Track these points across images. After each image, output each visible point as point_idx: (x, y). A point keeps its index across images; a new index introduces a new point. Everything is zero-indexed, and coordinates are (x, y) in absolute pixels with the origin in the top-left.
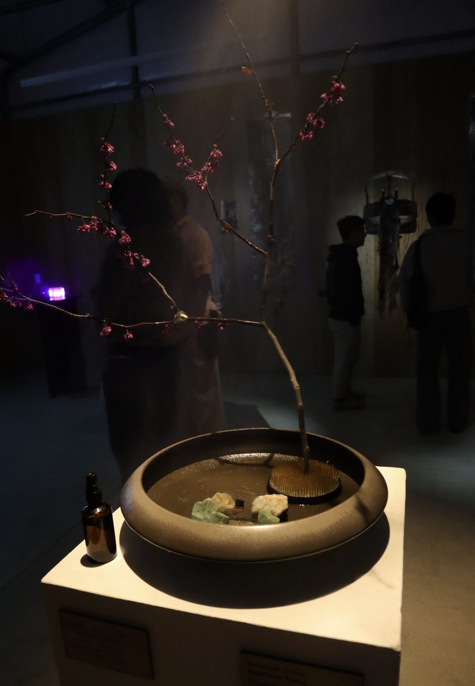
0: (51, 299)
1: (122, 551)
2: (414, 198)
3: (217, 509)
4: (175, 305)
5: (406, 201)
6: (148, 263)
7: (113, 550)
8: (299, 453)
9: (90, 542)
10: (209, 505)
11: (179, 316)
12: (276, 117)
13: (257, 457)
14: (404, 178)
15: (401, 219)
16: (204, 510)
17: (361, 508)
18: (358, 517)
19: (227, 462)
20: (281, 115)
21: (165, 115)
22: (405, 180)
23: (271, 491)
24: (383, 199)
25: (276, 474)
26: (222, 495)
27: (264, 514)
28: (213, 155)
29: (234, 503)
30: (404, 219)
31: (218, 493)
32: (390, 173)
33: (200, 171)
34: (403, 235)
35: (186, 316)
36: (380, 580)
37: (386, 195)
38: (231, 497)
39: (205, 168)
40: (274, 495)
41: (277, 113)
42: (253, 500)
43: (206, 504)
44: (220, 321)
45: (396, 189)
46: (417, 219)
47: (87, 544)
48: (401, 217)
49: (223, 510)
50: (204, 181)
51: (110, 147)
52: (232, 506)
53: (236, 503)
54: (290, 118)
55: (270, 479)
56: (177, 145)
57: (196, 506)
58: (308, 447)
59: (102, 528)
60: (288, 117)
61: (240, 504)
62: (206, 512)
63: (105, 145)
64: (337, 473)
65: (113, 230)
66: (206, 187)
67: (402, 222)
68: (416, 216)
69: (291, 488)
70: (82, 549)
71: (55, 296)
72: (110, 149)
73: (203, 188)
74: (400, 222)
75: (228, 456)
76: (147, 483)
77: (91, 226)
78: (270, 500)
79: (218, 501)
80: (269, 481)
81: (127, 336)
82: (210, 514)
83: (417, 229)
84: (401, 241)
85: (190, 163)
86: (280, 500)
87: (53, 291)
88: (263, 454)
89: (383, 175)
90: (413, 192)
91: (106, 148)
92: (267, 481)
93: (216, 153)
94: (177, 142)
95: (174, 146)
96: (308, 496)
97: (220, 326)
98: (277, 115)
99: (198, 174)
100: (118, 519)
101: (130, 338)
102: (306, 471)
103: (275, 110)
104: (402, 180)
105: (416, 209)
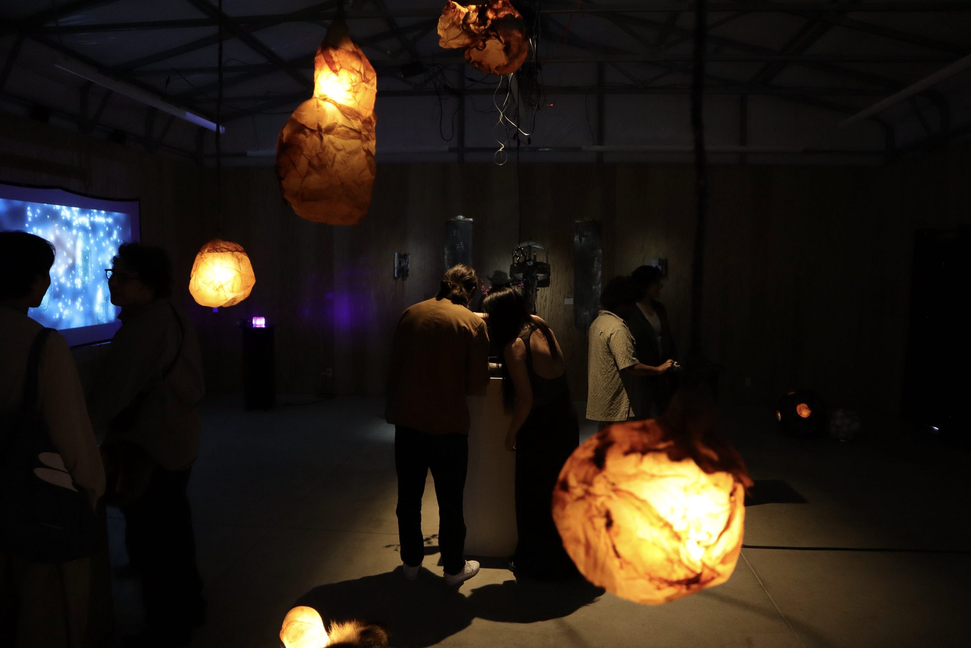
0: (254, 326)
2: (548, 262)
5: (542, 263)
12: (464, 220)
14: (541, 248)
15: (538, 276)
20: (467, 219)
24: (525, 261)
30: (540, 276)
32: (531, 243)
34: (540, 288)
37: (527, 258)
41: (464, 217)
45: (535, 254)
46: (550, 277)
60: (471, 221)
67: (539, 278)
68: (549, 275)
71: (257, 324)
74: (537, 279)
83: (550, 285)
84: (538, 293)
87: (256, 321)
89: (525, 244)
90: (547, 257)
103: (463, 215)
104: (539, 248)
105: (550, 270)
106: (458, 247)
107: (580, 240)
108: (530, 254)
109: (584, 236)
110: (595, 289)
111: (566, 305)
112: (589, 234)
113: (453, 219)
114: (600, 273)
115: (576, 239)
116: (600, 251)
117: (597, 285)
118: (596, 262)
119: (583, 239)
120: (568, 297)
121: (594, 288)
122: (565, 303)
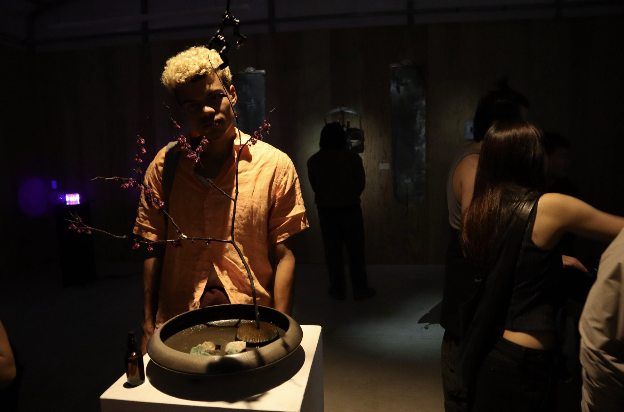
0: (68, 204)
1: (148, 379)
2: (361, 127)
3: (205, 350)
4: (179, 229)
5: (355, 129)
6: (162, 204)
7: (143, 379)
8: (253, 318)
9: (130, 375)
10: (200, 348)
11: (182, 236)
12: (254, 72)
13: (231, 322)
14: (353, 113)
15: (352, 142)
16: (197, 351)
17: (285, 345)
18: (282, 349)
19: (212, 325)
20: (258, 71)
21: (175, 122)
22: (355, 114)
23: (237, 340)
25: (240, 330)
26: (208, 343)
27: (232, 351)
28: (203, 142)
29: (215, 347)
30: (354, 142)
31: (205, 342)
32: (343, 109)
33: (195, 151)
35: (186, 237)
36: (295, 384)
38: (213, 344)
39: (198, 149)
40: (238, 342)
41: (255, 69)
42: (226, 345)
43: (198, 348)
44: (207, 240)
45: (348, 120)
46: (365, 143)
47: (128, 376)
48: (352, 141)
49: (209, 352)
50: (198, 157)
51: (143, 140)
52: (214, 349)
53: (216, 347)
54: (264, 73)
55: (237, 334)
56: (182, 138)
57: (193, 350)
58: (258, 314)
59: (137, 365)
60: (263, 73)
61: (218, 347)
62: (198, 352)
63: (139, 140)
64: (276, 328)
65: (142, 186)
66: (198, 161)
67: (353, 144)
68: (363, 140)
69: (249, 338)
70: (124, 379)
71: (71, 200)
72: (142, 142)
73: (197, 161)
74: (351, 145)
75: (212, 322)
76: (164, 336)
77: (129, 184)
78: (236, 344)
79: (206, 346)
80: (236, 335)
81: (149, 249)
82: (200, 354)
83: (364, 151)
85: (190, 148)
86: (241, 344)
87: (69, 197)
88: (234, 320)
89: (338, 110)
90: (360, 122)
91: (140, 141)
92: (235, 336)
93: (205, 142)
94: (182, 136)
95: (180, 139)
96: (259, 342)
97: (207, 243)
98: (254, 71)
99: (194, 153)
100: (146, 359)
101: (152, 250)
102: (258, 328)
103: (253, 67)
104: (352, 114)
105: (364, 135)
106: (248, 106)
107: (398, 89)
108: (343, 120)
109: (402, 85)
110: (418, 150)
111: (381, 170)
112: (409, 81)
113: (242, 72)
114: (424, 130)
115: (393, 88)
116: (424, 103)
117: (421, 145)
118: (419, 116)
119: (402, 88)
120: (383, 163)
121: (417, 148)
122: (380, 169)
